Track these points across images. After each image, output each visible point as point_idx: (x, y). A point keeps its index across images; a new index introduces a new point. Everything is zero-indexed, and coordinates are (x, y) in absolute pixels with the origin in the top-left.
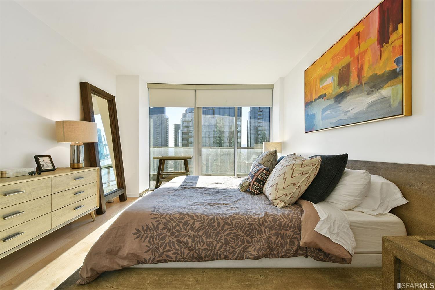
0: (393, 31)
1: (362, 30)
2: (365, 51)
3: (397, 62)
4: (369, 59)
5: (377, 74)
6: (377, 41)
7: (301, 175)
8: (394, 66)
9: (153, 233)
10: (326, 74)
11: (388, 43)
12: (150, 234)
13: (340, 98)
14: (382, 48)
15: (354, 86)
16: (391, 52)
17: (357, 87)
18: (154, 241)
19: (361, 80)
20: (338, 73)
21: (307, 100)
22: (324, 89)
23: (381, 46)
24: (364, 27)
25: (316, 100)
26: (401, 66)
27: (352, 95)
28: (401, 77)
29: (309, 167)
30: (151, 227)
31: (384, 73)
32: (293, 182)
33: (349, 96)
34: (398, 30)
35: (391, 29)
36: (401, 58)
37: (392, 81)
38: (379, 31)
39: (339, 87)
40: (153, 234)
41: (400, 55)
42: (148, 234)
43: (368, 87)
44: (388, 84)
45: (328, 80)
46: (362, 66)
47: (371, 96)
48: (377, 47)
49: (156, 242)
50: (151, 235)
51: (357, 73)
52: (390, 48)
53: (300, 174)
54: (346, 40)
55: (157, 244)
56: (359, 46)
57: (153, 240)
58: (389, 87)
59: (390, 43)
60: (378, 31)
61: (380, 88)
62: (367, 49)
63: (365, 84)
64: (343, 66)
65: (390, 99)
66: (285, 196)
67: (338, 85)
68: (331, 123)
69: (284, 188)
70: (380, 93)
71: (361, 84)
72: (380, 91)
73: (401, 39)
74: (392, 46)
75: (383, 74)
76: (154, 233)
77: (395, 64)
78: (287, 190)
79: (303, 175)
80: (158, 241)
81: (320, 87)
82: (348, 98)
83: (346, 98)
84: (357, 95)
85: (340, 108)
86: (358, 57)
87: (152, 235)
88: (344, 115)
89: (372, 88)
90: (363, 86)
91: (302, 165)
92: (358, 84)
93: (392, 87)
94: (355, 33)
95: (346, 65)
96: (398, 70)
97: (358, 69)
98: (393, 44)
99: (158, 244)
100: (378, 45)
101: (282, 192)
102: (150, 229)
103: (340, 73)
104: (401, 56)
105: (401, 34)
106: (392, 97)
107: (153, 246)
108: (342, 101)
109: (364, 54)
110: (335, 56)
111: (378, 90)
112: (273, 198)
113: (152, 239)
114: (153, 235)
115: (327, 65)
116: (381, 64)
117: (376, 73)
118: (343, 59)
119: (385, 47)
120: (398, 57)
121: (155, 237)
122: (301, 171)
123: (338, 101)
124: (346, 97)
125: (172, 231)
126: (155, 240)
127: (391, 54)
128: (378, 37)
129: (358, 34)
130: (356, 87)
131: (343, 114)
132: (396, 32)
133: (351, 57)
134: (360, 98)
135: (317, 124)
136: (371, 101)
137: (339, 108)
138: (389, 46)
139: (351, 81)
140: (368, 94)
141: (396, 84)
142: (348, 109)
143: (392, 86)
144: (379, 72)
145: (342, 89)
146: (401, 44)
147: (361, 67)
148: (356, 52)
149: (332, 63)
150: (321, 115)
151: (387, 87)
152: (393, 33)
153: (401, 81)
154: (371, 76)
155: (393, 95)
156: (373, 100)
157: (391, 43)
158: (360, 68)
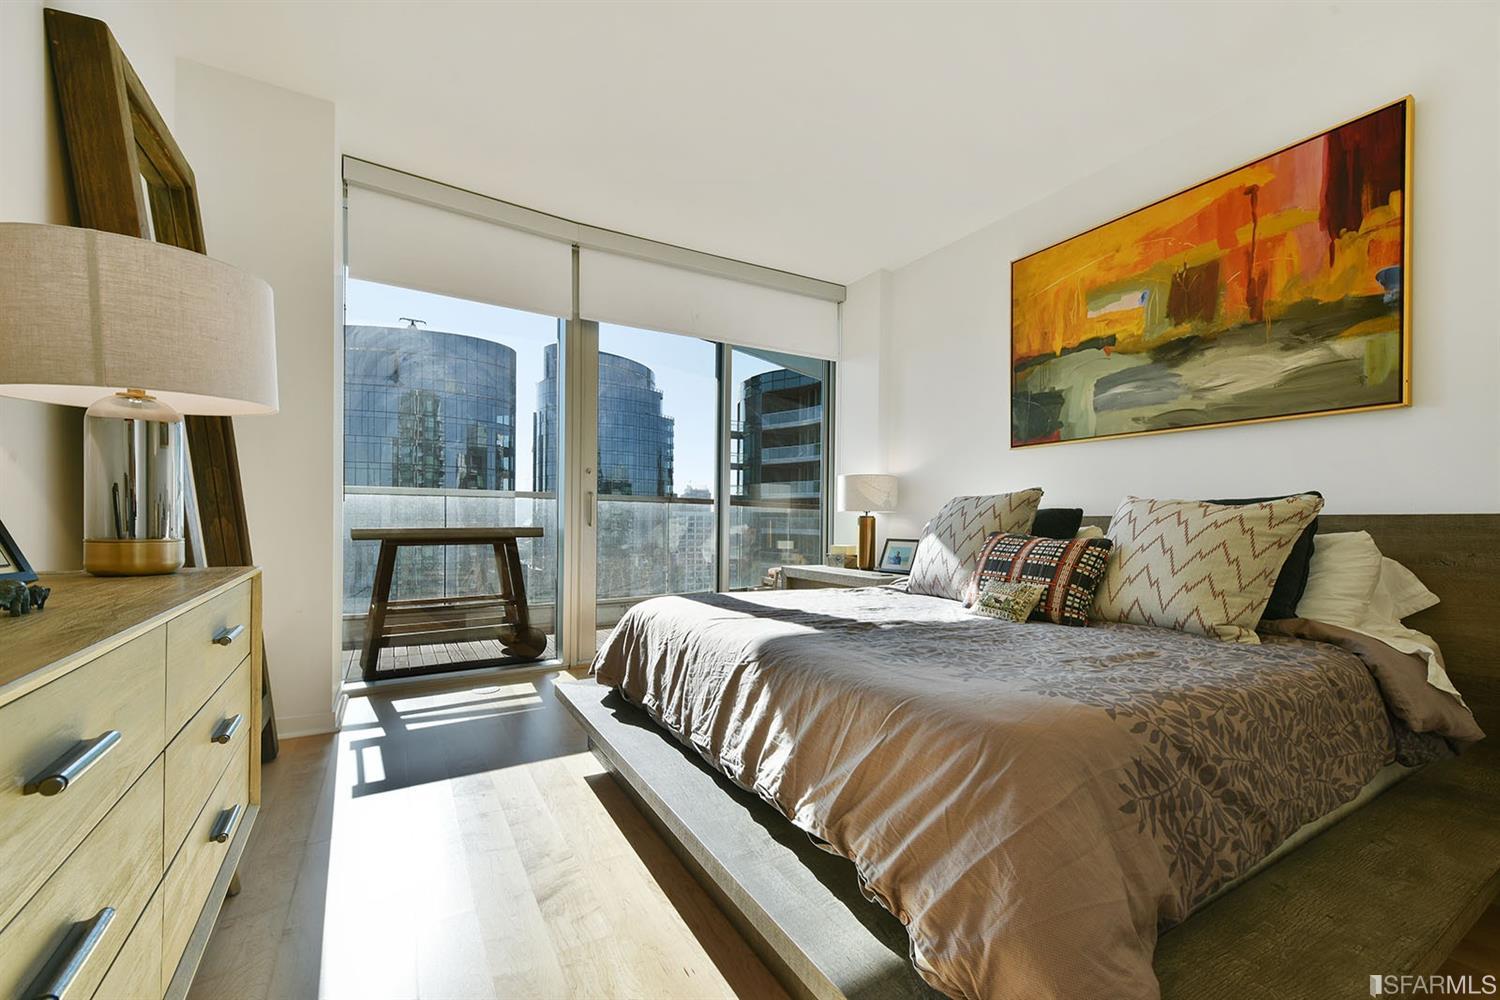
0: (1375, 205)
1: (1267, 185)
2: (1278, 240)
3: (1385, 278)
4: (1291, 261)
5: (1317, 301)
6: (1320, 218)
7: (1276, 546)
8: (1378, 288)
9: (1165, 787)
10: (1113, 280)
11: (1357, 231)
12: (1157, 795)
13: (1177, 353)
14: (1336, 241)
15: (1233, 325)
16: (1366, 254)
17: (1244, 326)
18: (1177, 819)
19: (1261, 312)
20: (1170, 283)
21: (1022, 350)
22: (1107, 324)
23: (1334, 234)
24: (1271, 177)
25: (1065, 351)
26: (1397, 289)
27: (1228, 346)
28: (1396, 316)
29: (1293, 523)
30: (1152, 768)
31: (1342, 300)
32: (1262, 568)
33: (1215, 349)
34: (1388, 204)
35: (1366, 197)
36: (1398, 272)
37: (1369, 323)
38: (1326, 196)
39: (1174, 322)
40: (1165, 791)
41: (1395, 263)
42: (1152, 799)
43: (1287, 332)
44: (1354, 329)
45: (1123, 298)
46: (1265, 277)
47: (1297, 354)
48: (1321, 236)
49: (1183, 822)
50: (1163, 799)
51: (1245, 291)
52: (1364, 244)
53: (1275, 543)
54: (1205, 200)
55: (1190, 829)
56: (1255, 221)
57: (1173, 819)
58: (1359, 335)
59: (1362, 230)
60: (1324, 198)
61: (1329, 336)
62: (1284, 235)
63: (1274, 322)
64: (1188, 267)
65: (1362, 364)
66: (1249, 611)
67: (1168, 316)
68: (1136, 420)
69: (1242, 589)
70: (1330, 349)
71: (1261, 320)
72: (1327, 342)
73: (1399, 227)
74: (1368, 240)
75: (1340, 303)
76: (1170, 789)
77: (1378, 284)
78: (1251, 592)
79: (1280, 546)
80: (1190, 814)
81: (1089, 316)
82: (1209, 354)
83: (1202, 355)
84: (1246, 349)
85: (1177, 378)
86: (1250, 250)
87: (1167, 796)
88: (1194, 397)
89: (1301, 334)
90: (1269, 326)
91: (1271, 518)
92: (1249, 320)
93: (1369, 338)
94: (1238, 186)
95: (1202, 265)
96: (1387, 299)
97: (1251, 281)
98: (1373, 235)
99: (1193, 825)
100: (1321, 230)
101: (1238, 600)
102: (1152, 773)
103: (1175, 284)
104: (1398, 266)
105: (1398, 215)
106: (1366, 360)
107: (1180, 841)
108: (1186, 360)
109: (1274, 246)
110: (1158, 236)
111: (1323, 340)
112: (1218, 623)
113: (1167, 815)
114: (1171, 798)
115: (1117, 255)
116: (1333, 279)
117: (1314, 297)
118: (1188, 247)
119: (1346, 237)
120: (1387, 268)
121: (1178, 802)
122: (1274, 535)
123: (1168, 360)
124: (1203, 350)
125: (1204, 765)
126: (1178, 814)
127: (1367, 258)
128: (1322, 209)
129: (1252, 191)
130: (1240, 328)
131: (1190, 396)
132: (1380, 208)
133: (1222, 246)
134: (1255, 356)
135: (1070, 420)
136: (1294, 366)
137: (1174, 380)
138: (1359, 237)
139: (1222, 311)
140: (1287, 348)
141: (1380, 331)
142: (1211, 381)
143: (1368, 334)
144: (1323, 296)
145: (1186, 329)
146: (1399, 240)
147: (1259, 279)
148: (1244, 236)
149: (1140, 253)
150: (1092, 395)
151: (1352, 335)
152: (1372, 208)
153: (1398, 323)
154: (1296, 303)
155: (1372, 357)
156: (1302, 363)
157: (1366, 233)
158: (1256, 279)
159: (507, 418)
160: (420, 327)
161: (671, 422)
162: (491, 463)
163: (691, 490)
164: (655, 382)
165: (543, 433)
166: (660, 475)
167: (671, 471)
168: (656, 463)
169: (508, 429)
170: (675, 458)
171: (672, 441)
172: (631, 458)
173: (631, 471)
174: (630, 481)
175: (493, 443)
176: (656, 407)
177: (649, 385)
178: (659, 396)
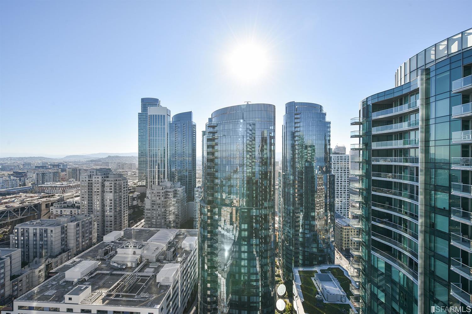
159: (273, 127)
160: (249, 103)
161: (330, 123)
162: (268, 141)
163: (338, 147)
164: (323, 110)
165: (285, 131)
166: (325, 142)
167: (329, 140)
168: (324, 138)
169: (273, 130)
170: (331, 136)
171: (330, 130)
172: (314, 137)
173: (314, 141)
174: (314, 145)
175: (269, 135)
176: (324, 118)
177: (321, 111)
178: (325, 114)
